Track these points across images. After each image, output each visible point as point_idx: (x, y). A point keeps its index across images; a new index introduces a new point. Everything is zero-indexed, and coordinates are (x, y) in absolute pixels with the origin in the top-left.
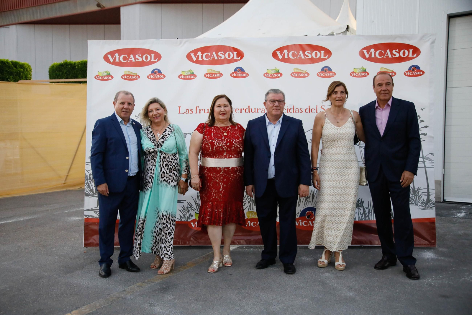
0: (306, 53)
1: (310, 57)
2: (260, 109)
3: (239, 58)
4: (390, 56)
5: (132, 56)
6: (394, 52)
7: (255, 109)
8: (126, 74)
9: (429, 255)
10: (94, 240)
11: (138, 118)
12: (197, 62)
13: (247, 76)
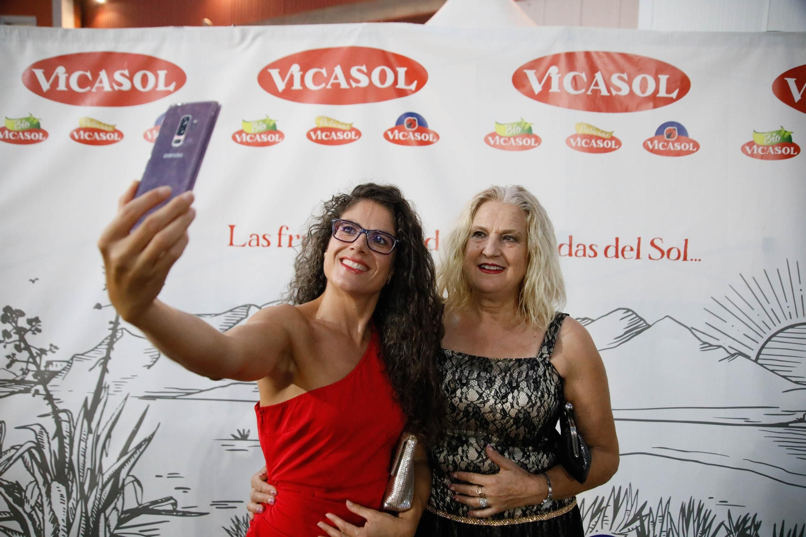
0: (615, 79)
8: (83, 126)
13: (433, 139)
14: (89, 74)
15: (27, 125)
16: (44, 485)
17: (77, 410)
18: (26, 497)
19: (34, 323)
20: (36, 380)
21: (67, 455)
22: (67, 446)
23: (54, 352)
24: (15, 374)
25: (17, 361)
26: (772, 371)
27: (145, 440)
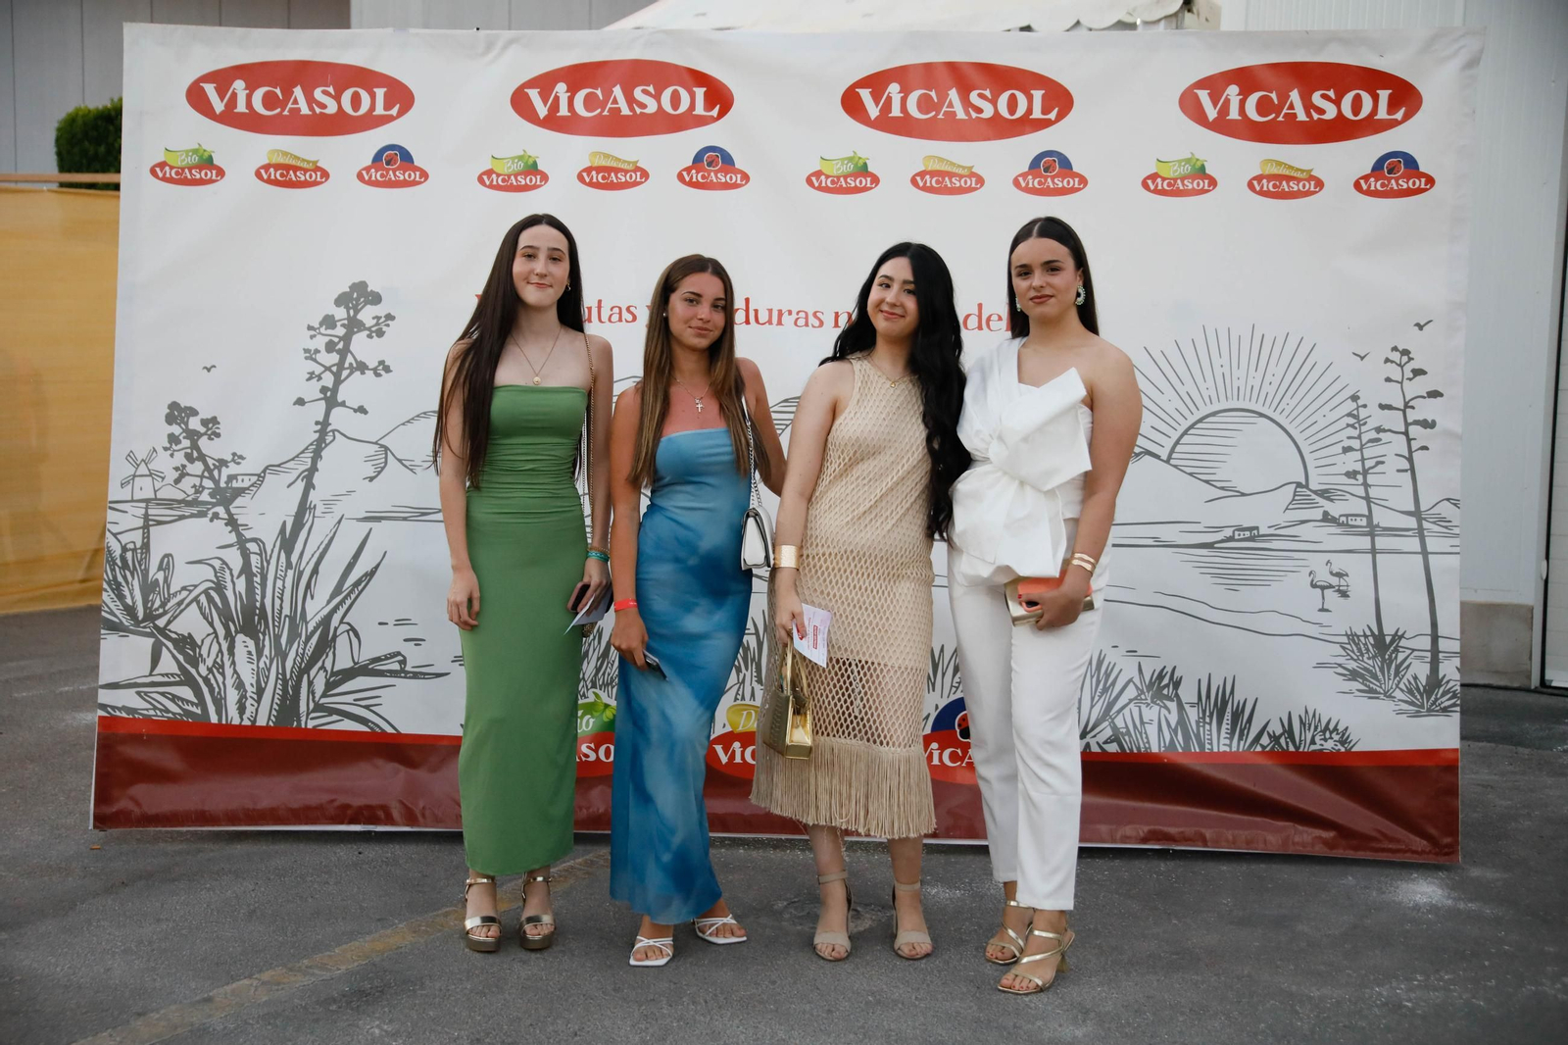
0: (974, 97)
1: (988, 112)
2: (790, 312)
3: (715, 112)
4: (1302, 116)
5: (298, 92)
6: (1316, 98)
7: (770, 311)
8: (274, 161)
9: (1426, 893)
10: (132, 799)
11: (320, 333)
12: (553, 122)
13: (741, 181)
14: (278, 91)
15: (195, 160)
16: (226, 638)
17: (270, 538)
18: (201, 655)
19: (210, 425)
20: (214, 500)
21: (258, 598)
22: (259, 587)
23: (239, 463)
24: (185, 492)
25: (188, 474)
26: (1191, 474)
27: (366, 575)
